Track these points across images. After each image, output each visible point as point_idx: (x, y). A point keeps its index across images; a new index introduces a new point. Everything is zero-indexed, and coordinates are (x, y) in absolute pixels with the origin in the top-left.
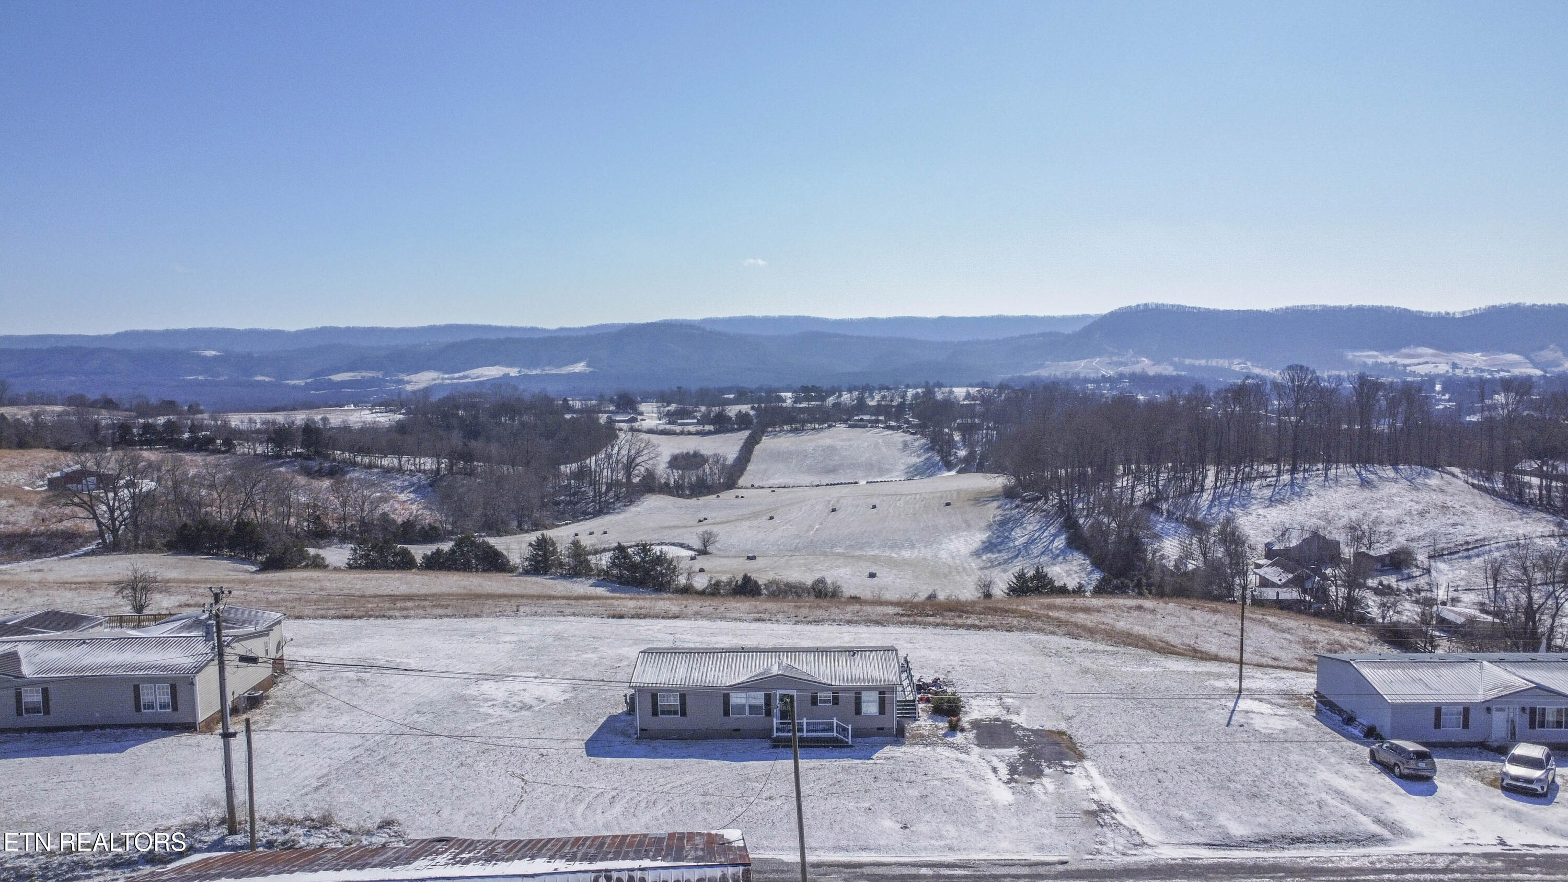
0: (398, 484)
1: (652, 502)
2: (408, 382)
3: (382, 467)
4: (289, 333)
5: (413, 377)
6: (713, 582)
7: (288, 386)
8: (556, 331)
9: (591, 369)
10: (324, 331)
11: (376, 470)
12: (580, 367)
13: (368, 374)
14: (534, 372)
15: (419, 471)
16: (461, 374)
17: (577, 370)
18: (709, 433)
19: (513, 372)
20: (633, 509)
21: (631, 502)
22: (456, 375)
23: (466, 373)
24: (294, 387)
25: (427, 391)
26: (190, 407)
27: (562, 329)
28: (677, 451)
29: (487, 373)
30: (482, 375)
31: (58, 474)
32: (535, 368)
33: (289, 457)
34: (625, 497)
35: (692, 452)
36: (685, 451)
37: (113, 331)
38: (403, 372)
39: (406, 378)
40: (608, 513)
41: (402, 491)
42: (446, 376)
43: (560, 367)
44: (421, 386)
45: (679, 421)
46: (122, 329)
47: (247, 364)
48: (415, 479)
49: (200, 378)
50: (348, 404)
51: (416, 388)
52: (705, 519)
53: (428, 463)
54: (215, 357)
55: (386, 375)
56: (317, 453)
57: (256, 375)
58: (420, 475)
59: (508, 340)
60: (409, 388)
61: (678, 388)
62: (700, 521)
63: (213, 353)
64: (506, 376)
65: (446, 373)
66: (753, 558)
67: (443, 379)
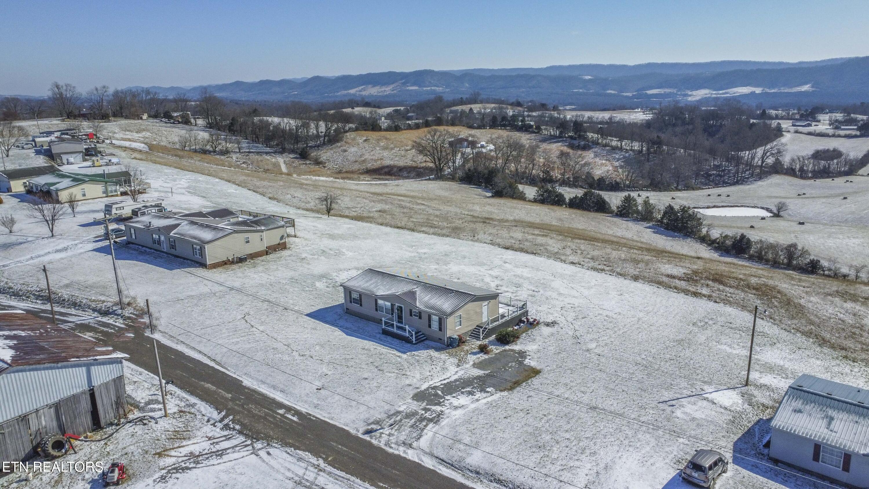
0: (617, 157)
1: (776, 179)
2: (690, 96)
3: (612, 146)
4: (630, 66)
5: (694, 93)
6: (723, 235)
7: (623, 96)
8: (797, 63)
9: (814, 89)
10: (649, 65)
11: (608, 148)
12: (806, 88)
13: (668, 90)
14: (773, 91)
15: (631, 150)
16: (724, 91)
17: (803, 90)
18: (856, 136)
19: (758, 90)
20: (760, 183)
21: (760, 178)
22: (721, 92)
23: (726, 91)
24: (626, 97)
25: (701, 102)
26: (554, 107)
27: (800, 63)
28: (820, 148)
29: (740, 91)
30: (737, 92)
31: (453, 139)
32: (774, 88)
33: (566, 137)
34: (758, 175)
35: (832, 149)
36: (827, 148)
37: (545, 66)
38: (689, 89)
39: (690, 93)
40: (742, 184)
41: (618, 161)
42: (714, 92)
43: (791, 87)
44: (698, 98)
45: (842, 127)
46: (549, 65)
47: (605, 83)
48: (627, 155)
49: (581, 90)
50: (638, 108)
51: (694, 99)
52: (804, 194)
53: (636, 146)
54: (590, 80)
55: (678, 91)
56: (580, 137)
57: (608, 89)
58: (631, 152)
59: (758, 70)
60: (690, 99)
61: (862, 103)
62: (799, 195)
63: (589, 77)
64: (753, 93)
65: (715, 90)
66: (803, 223)
67: (712, 94)
